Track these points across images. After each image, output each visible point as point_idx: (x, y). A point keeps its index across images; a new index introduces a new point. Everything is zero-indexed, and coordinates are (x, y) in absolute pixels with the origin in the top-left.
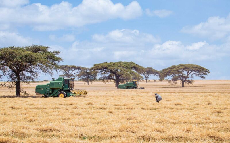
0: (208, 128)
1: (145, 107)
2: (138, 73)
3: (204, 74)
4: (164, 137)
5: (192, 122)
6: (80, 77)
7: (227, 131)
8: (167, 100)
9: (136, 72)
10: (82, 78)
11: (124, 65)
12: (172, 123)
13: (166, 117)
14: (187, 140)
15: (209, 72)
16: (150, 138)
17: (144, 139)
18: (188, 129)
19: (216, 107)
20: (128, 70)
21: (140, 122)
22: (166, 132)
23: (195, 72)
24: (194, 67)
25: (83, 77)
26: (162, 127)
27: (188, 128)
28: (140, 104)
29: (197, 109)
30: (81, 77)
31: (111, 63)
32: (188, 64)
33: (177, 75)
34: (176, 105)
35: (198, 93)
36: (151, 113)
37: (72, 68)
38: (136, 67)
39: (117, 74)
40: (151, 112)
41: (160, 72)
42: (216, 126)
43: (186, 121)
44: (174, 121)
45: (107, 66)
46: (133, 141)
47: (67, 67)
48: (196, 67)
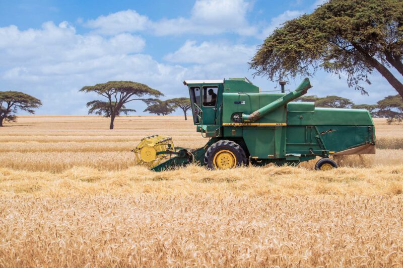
3: (33, 106)
15: (40, 104)
23: (19, 104)
24: (18, 96)
48: (21, 96)
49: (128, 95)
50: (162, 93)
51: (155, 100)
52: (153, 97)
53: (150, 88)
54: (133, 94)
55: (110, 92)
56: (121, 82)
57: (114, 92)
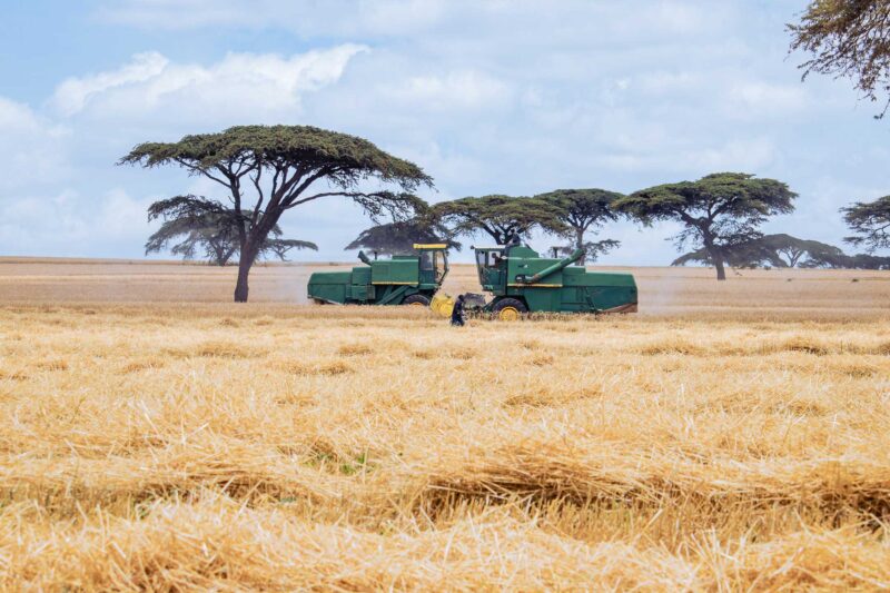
50: (425, 172)
51: (403, 197)
53: (383, 155)
54: (320, 174)
55: (235, 168)
56: (277, 128)
57: (251, 168)
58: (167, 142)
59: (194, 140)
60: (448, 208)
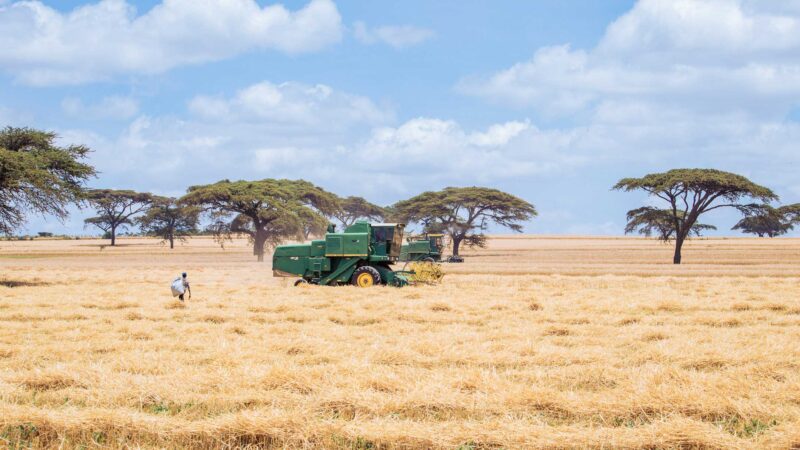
0: (530, 381)
1: (341, 316)
2: (321, 213)
3: (520, 217)
4: (397, 408)
5: (480, 361)
6: (147, 226)
7: (587, 389)
8: (408, 294)
9: (315, 210)
10: (155, 227)
11: (280, 188)
12: (422, 363)
13: (404, 347)
14: (465, 417)
15: (532, 212)
16: (354, 410)
17: (336, 412)
18: (470, 384)
19: (554, 317)
20: (292, 204)
21: (326, 361)
22: (402, 390)
23: (491, 212)
24: (489, 197)
25: (156, 223)
26: (391, 376)
27: (470, 380)
28: (326, 306)
29: (499, 324)
30: (152, 224)
31: (240, 182)
32: (471, 186)
33: (438, 220)
34: (436, 309)
35: (499, 273)
36: (360, 333)
37: (123, 196)
38: (315, 197)
39: (258, 215)
40: (358, 330)
41: (387, 210)
42: (552, 372)
43: (463, 358)
44: (429, 360)
45: (229, 193)
46: (304, 418)
47: (108, 195)
48: (495, 198)
49: (709, 198)
50: (775, 193)
51: (763, 207)
52: (759, 201)
53: (752, 184)
54: (718, 195)
55: (673, 191)
56: (695, 170)
57: (682, 191)
58: (637, 177)
59: (652, 177)
60: (786, 210)
